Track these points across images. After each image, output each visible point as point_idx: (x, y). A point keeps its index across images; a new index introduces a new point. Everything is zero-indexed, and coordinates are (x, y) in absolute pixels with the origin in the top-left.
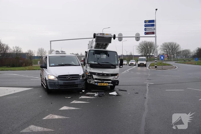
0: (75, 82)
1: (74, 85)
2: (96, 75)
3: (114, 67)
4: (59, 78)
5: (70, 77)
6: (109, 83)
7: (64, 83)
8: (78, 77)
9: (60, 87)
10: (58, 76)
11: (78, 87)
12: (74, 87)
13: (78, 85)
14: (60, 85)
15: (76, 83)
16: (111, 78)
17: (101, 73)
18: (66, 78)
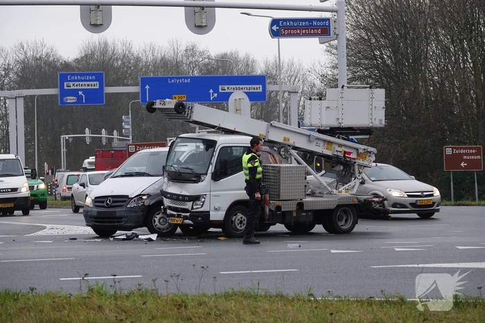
0: (115, 212)
1: (113, 218)
2: (168, 198)
3: (197, 178)
4: (96, 202)
5: (110, 201)
6: (186, 218)
7: (98, 212)
8: (125, 201)
9: (96, 222)
10: (96, 198)
11: (121, 222)
12: (114, 222)
13: (121, 218)
14: (95, 218)
15: (118, 214)
16: (188, 205)
17: (175, 195)
18: (103, 202)
